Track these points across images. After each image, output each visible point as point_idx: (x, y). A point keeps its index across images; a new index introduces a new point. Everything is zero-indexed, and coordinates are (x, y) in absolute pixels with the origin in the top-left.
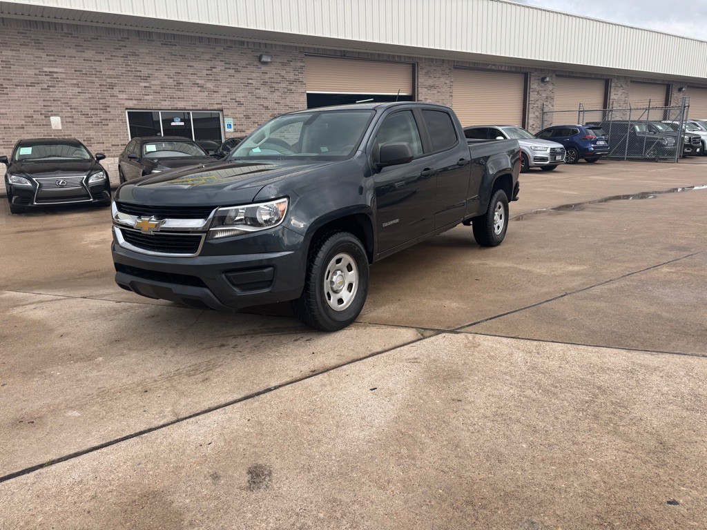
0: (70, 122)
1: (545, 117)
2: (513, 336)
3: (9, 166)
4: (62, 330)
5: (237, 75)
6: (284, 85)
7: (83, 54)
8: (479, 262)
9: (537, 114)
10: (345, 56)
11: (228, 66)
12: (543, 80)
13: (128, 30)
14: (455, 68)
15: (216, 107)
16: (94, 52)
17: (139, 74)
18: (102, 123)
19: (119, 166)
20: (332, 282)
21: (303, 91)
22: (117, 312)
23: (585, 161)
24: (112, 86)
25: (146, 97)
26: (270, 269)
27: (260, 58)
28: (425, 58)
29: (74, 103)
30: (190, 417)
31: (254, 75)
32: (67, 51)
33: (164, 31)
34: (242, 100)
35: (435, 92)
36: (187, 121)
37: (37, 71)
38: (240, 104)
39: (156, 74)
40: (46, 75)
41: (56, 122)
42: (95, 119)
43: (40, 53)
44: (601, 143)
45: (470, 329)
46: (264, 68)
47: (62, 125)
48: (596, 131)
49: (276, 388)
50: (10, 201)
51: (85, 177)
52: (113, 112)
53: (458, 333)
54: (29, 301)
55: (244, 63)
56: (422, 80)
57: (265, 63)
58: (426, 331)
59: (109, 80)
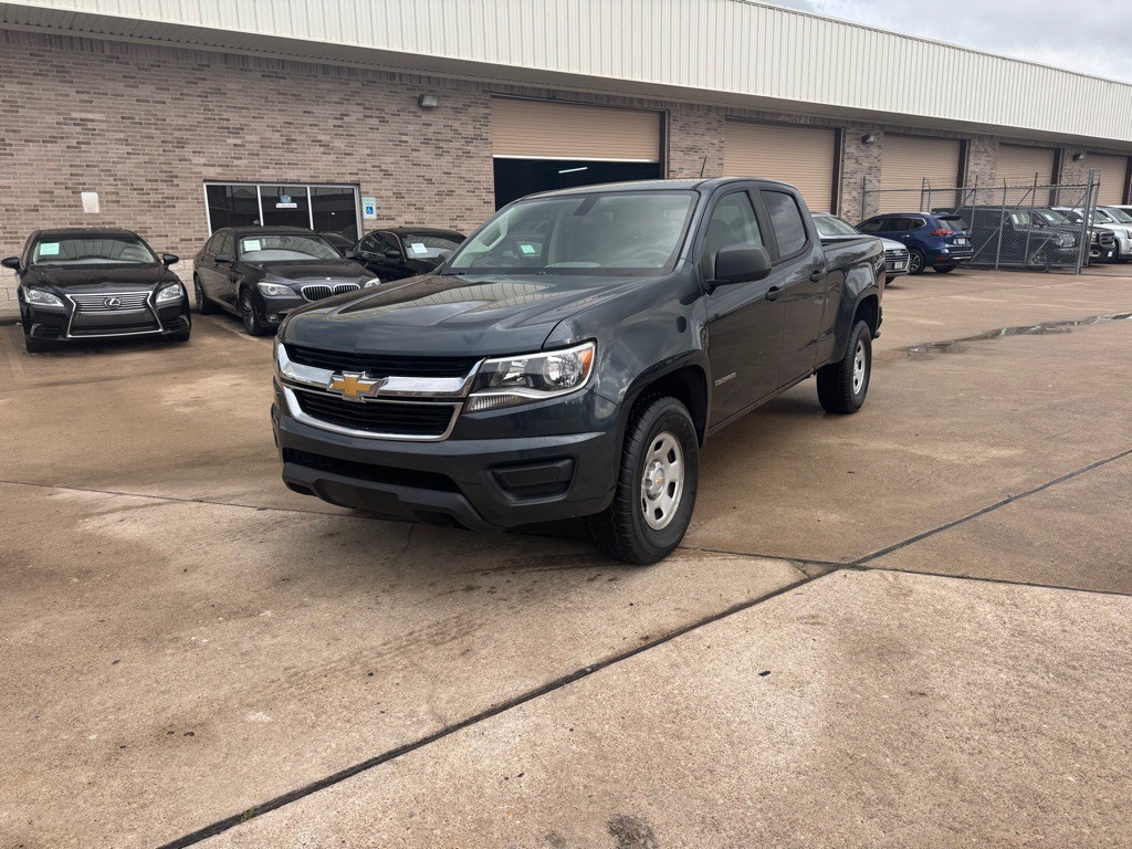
0: (113, 202)
1: (867, 198)
2: (959, 574)
3: (22, 274)
4: (183, 561)
5: (382, 128)
6: (458, 145)
7: (135, 91)
8: (839, 441)
9: (854, 194)
10: (554, 98)
11: (368, 113)
12: (864, 140)
13: (209, 53)
14: (727, 120)
15: (348, 179)
16: (153, 88)
17: (225, 124)
18: (165, 203)
19: (195, 274)
20: (649, 482)
21: (488, 154)
22: (266, 527)
24: (181, 144)
25: (236, 162)
26: (567, 462)
27: (420, 100)
28: (681, 104)
29: (120, 170)
30: (466, 723)
31: (411, 128)
32: (110, 86)
33: (265, 55)
34: (391, 168)
36: (301, 200)
37: (61, 118)
38: (387, 174)
39: (254, 125)
40: (75, 124)
41: (90, 200)
42: (153, 197)
43: (66, 89)
44: (962, 242)
45: (881, 561)
46: (426, 117)
47: (101, 206)
48: (952, 222)
49: (596, 668)
51: (151, 293)
52: (183, 185)
53: (865, 569)
54: (107, 508)
55: (394, 108)
56: (676, 139)
57: (429, 109)
59: (177, 134)
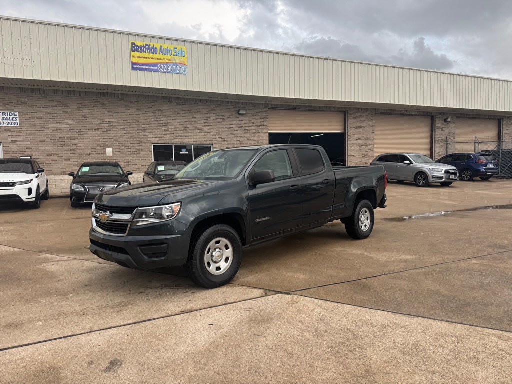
0: (118, 152)
1: (449, 146)
3: (75, 178)
4: (61, 278)
5: (224, 123)
6: (254, 128)
7: (129, 111)
8: (342, 249)
9: (442, 144)
10: (296, 108)
11: (218, 117)
12: (446, 121)
13: (157, 97)
14: (376, 114)
15: (209, 142)
16: (136, 110)
17: (162, 122)
18: (137, 152)
19: (144, 179)
20: (212, 256)
21: (266, 131)
22: (96, 269)
23: (480, 179)
24: (145, 130)
25: (165, 137)
26: (165, 245)
27: (239, 111)
28: (353, 108)
29: (121, 140)
31: (235, 122)
32: (120, 110)
33: (178, 97)
34: (226, 138)
35: (361, 130)
36: (190, 150)
37: (102, 122)
38: (224, 140)
39: (173, 122)
40: (106, 124)
41: (109, 151)
42: (133, 150)
43: (104, 111)
44: (492, 166)
46: (241, 118)
47: (113, 153)
49: (155, 319)
50: (71, 200)
51: (116, 186)
52: (144, 145)
53: (290, 294)
54: (53, 260)
55: (228, 115)
56: (351, 122)
57: (242, 115)
58: (269, 291)
59: (143, 126)
